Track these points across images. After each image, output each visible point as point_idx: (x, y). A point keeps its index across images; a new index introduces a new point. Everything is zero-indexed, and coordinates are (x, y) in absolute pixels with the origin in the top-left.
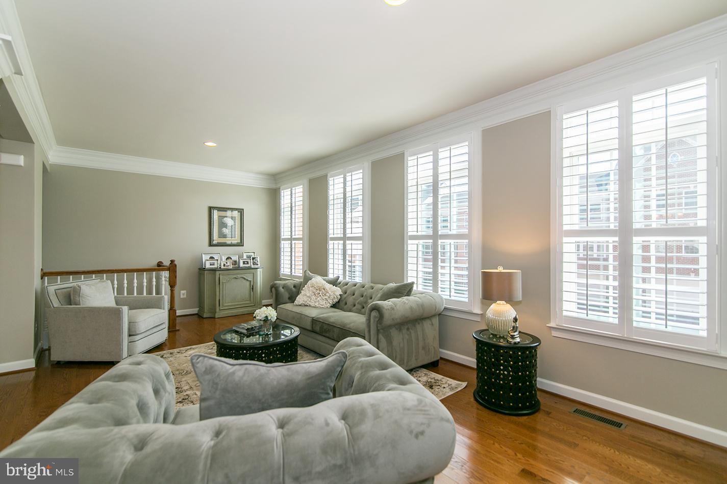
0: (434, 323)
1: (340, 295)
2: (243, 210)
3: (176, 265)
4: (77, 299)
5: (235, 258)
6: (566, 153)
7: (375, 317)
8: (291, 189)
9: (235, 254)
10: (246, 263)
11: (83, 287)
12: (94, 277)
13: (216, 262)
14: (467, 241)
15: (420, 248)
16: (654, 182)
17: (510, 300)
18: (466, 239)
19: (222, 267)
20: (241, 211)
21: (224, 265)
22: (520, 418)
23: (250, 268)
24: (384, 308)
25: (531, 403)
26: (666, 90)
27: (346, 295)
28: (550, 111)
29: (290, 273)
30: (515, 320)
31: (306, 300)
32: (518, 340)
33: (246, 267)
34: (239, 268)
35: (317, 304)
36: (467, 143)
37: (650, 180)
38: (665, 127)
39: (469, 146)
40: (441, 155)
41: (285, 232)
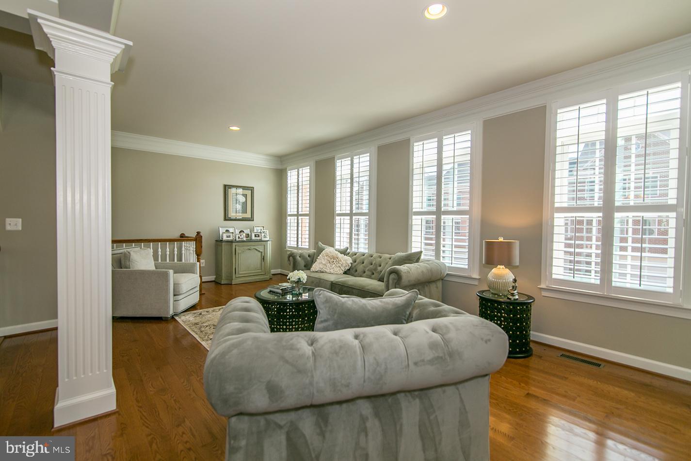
0: (438, 286)
1: (351, 263)
2: (253, 188)
3: (202, 237)
4: (128, 263)
5: (247, 231)
6: (559, 143)
7: (394, 279)
8: (298, 170)
9: (247, 228)
10: (257, 236)
11: (132, 253)
12: (133, 245)
13: (231, 234)
14: (468, 216)
15: (424, 223)
16: (633, 168)
17: (509, 264)
18: (467, 215)
19: (237, 239)
20: (252, 189)
21: (239, 237)
22: (518, 360)
23: (261, 241)
24: (402, 271)
25: (526, 348)
26: (648, 92)
27: (356, 264)
28: (546, 106)
29: (296, 246)
30: (515, 281)
31: (321, 267)
32: (517, 297)
33: (257, 240)
34: (251, 241)
35: (332, 271)
36: (470, 132)
37: (630, 166)
38: (645, 122)
39: (472, 134)
40: (445, 142)
41: (291, 208)
